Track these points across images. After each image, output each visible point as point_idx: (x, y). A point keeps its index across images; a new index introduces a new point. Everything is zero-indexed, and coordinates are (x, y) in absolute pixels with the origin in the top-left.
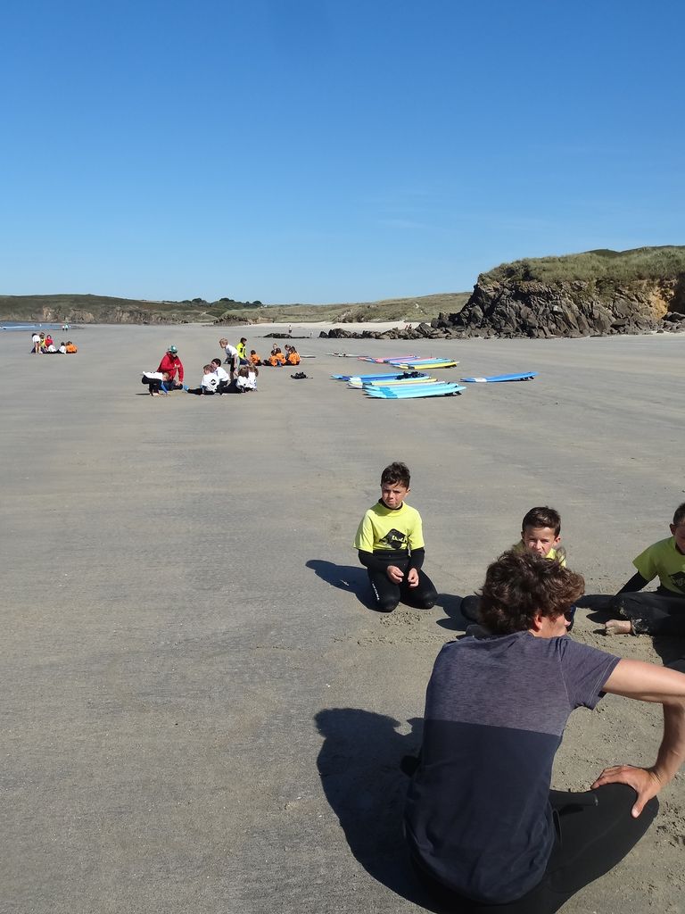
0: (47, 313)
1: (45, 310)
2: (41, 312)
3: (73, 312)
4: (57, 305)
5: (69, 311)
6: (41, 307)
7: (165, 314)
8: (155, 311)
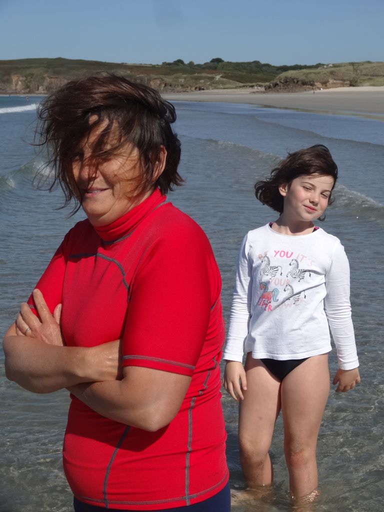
0: (17, 82)
1: (14, 78)
2: (9, 81)
3: (49, 80)
4: (28, 72)
5: (44, 78)
6: (9, 74)
7: (168, 79)
8: (154, 76)
